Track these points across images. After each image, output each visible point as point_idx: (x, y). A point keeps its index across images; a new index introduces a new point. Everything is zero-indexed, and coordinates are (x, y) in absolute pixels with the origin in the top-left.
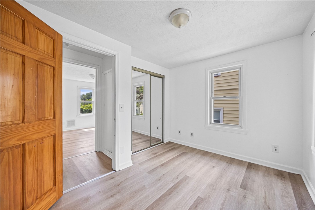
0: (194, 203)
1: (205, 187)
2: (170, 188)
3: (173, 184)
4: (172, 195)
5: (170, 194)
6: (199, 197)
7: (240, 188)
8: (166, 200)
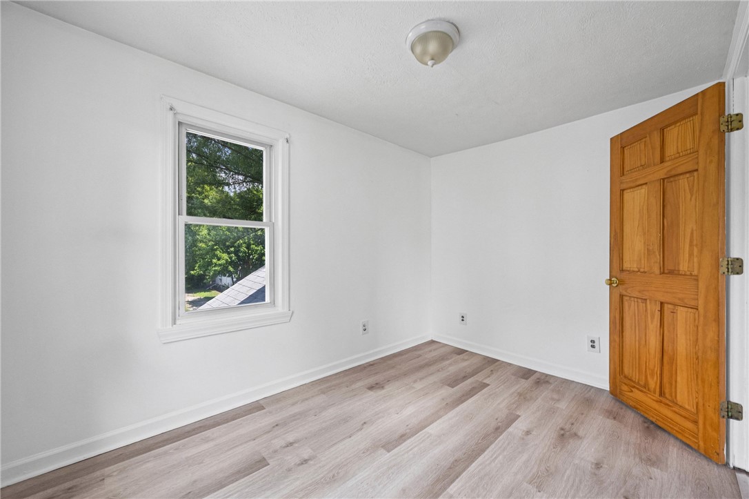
0: (405, 441)
1: (357, 476)
2: (457, 477)
3: (452, 492)
4: (452, 460)
5: (456, 460)
6: (389, 451)
7: (269, 464)
8: (464, 451)
